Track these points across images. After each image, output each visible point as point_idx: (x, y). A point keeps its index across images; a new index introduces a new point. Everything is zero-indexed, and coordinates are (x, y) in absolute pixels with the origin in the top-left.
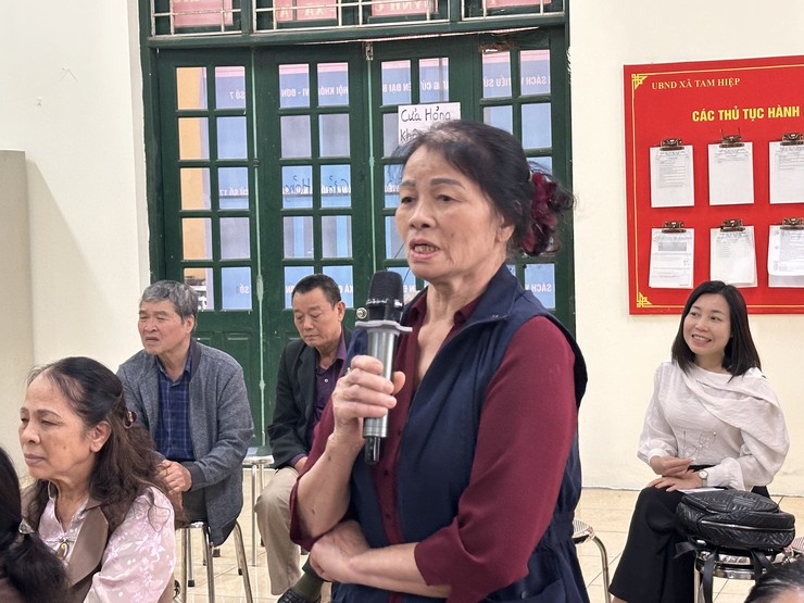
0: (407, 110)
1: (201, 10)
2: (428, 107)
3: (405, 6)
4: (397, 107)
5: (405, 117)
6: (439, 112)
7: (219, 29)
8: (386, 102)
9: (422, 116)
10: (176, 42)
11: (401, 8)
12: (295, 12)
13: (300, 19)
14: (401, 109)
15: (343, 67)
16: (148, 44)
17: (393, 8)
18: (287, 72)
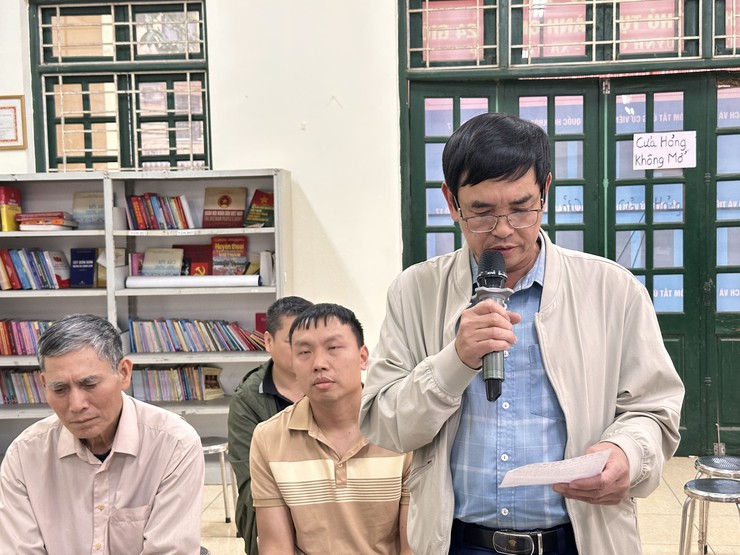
0: (642, 138)
1: (448, 46)
2: (664, 134)
3: (649, 45)
4: (632, 136)
5: (641, 143)
6: (674, 140)
7: (475, 63)
8: (619, 131)
9: (658, 143)
10: (434, 74)
11: (645, 47)
12: (541, 49)
13: (545, 55)
14: (636, 137)
15: (578, 101)
16: (406, 76)
17: (636, 48)
18: (527, 105)
